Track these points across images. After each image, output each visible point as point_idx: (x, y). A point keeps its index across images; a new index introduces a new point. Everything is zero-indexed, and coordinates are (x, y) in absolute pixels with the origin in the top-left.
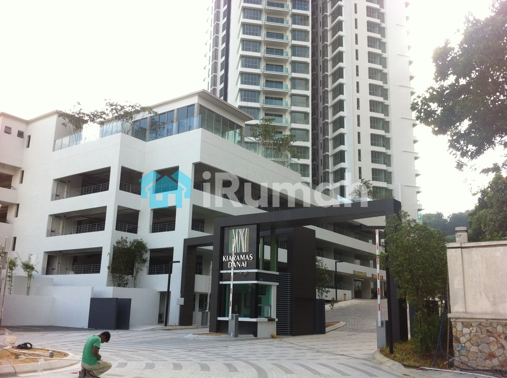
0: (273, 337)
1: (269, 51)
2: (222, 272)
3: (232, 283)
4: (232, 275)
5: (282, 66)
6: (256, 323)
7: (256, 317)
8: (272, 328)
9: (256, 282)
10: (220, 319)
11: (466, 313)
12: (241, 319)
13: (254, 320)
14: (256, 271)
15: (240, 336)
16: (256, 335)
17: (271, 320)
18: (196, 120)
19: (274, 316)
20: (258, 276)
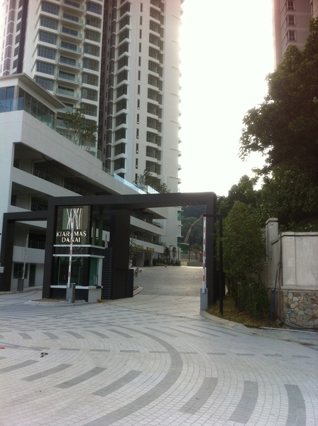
0: (99, 302)
1: (63, 44)
2: (55, 246)
3: (70, 256)
4: (71, 249)
5: (75, 60)
6: (87, 290)
7: (87, 285)
8: (98, 294)
9: (89, 256)
10: (52, 287)
11: (296, 286)
12: (77, 287)
13: (86, 288)
14: (89, 246)
15: (76, 301)
16: (87, 300)
17: (98, 287)
18: (15, 102)
19: (100, 284)
20: (90, 251)
